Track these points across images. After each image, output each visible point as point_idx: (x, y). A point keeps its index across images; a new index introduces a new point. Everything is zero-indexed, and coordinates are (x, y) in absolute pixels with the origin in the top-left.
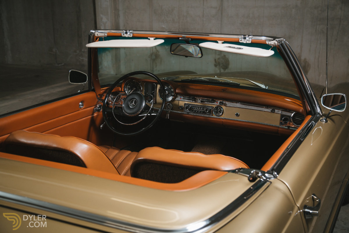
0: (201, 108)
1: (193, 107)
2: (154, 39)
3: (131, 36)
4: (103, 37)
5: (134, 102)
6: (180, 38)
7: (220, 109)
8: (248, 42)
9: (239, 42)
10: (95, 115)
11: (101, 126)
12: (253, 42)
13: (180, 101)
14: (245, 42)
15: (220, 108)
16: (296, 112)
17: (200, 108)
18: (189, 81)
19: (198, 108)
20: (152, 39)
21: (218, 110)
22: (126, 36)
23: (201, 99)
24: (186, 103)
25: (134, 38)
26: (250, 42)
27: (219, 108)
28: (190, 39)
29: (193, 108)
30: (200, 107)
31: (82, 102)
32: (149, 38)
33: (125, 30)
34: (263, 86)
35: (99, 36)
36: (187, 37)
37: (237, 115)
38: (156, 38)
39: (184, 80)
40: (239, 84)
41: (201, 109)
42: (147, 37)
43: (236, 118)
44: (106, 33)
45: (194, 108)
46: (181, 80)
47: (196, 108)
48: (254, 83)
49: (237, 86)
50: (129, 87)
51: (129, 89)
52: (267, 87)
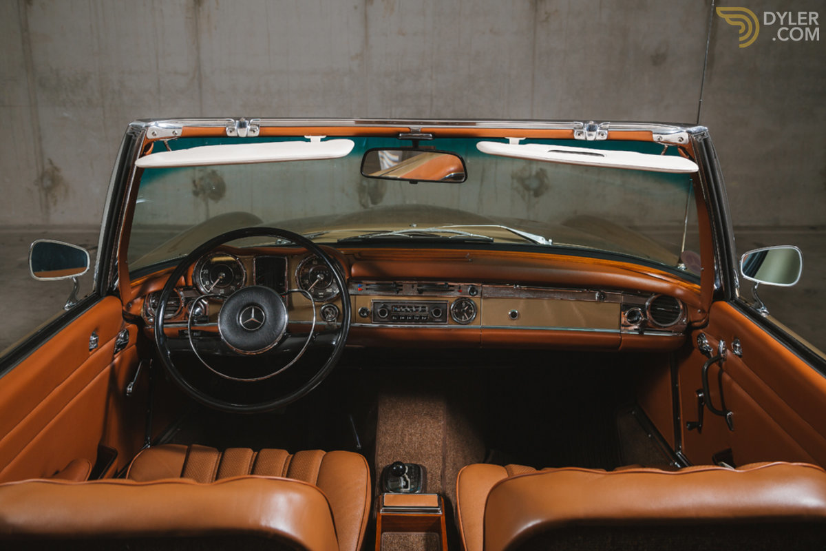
0: (418, 307)
1: (396, 306)
2: (322, 140)
3: (257, 134)
4: (168, 140)
5: (253, 316)
6: (400, 135)
7: (466, 305)
8: (599, 138)
9: (574, 139)
10: (116, 360)
11: (130, 389)
12: (614, 136)
13: (357, 297)
14: (590, 138)
15: (466, 303)
16: (658, 295)
17: (414, 309)
18: (360, 240)
19: (408, 309)
20: (316, 139)
21: (464, 309)
22: (243, 133)
23: (416, 287)
24: (377, 298)
25: (264, 138)
26: (605, 137)
27: (464, 304)
28: (431, 135)
29: (396, 311)
30: (416, 307)
31: (95, 332)
32: (306, 137)
33: (235, 119)
34: (541, 240)
35: (157, 137)
36: (424, 130)
37: (514, 315)
38: (327, 136)
39: (345, 239)
40: (492, 241)
41: (417, 311)
42: (302, 135)
43: (513, 324)
44: (180, 128)
45: (399, 310)
46: (336, 241)
47: (403, 310)
48: (519, 235)
49: (486, 244)
50: (206, 272)
51: (206, 277)
52: (550, 241)
